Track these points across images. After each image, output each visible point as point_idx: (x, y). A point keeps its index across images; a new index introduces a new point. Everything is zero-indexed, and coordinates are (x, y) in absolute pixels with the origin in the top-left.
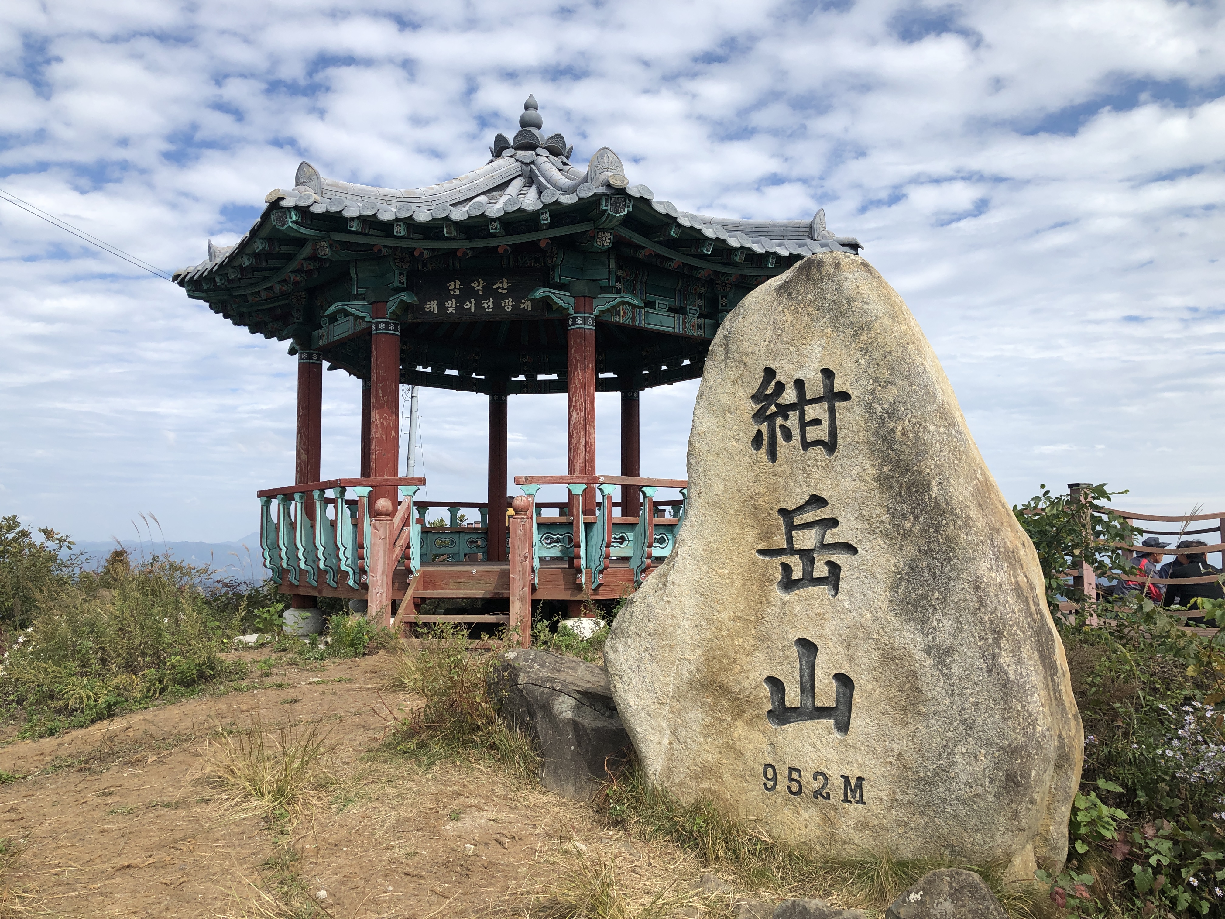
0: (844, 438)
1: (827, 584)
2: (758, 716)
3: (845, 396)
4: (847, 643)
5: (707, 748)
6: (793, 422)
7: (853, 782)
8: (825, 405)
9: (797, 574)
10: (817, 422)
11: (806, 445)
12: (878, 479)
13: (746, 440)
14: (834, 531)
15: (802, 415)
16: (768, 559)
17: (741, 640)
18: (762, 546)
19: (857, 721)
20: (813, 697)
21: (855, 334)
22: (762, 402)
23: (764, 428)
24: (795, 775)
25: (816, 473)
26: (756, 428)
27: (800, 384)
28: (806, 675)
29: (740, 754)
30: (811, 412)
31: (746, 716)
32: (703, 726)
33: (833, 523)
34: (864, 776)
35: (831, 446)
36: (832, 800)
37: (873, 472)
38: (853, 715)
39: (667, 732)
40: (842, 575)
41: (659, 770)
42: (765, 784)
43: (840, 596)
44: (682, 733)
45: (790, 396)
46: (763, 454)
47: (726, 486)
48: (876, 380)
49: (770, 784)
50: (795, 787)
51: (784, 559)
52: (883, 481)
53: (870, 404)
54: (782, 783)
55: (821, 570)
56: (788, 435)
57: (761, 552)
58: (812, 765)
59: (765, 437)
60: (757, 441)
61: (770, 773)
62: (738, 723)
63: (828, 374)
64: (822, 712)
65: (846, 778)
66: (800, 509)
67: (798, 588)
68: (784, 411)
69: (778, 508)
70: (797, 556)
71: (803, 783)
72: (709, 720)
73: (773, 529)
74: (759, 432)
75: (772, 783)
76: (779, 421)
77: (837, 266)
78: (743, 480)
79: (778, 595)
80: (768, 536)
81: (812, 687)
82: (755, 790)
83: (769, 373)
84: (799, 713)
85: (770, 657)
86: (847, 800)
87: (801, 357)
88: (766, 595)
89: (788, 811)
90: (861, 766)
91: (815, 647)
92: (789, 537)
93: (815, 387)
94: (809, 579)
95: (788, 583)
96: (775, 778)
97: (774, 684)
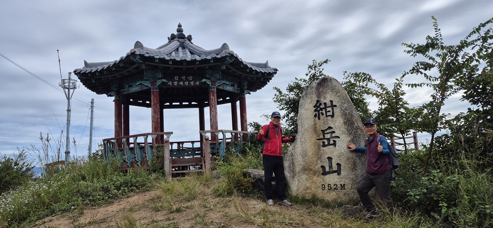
0: (336, 115)
1: (333, 145)
2: (320, 174)
3: (335, 106)
4: (339, 157)
5: (307, 183)
6: (324, 111)
7: (343, 185)
8: (331, 108)
9: (326, 143)
10: (329, 111)
11: (327, 116)
12: (344, 123)
13: (313, 116)
14: (334, 134)
15: (326, 110)
16: (319, 141)
17: (314, 159)
19: (342, 173)
20: (332, 169)
21: (337, 93)
22: (316, 107)
23: (317, 113)
24: (329, 186)
25: (330, 122)
26: (315, 113)
27: (325, 104)
28: (330, 164)
29: (316, 183)
30: (328, 109)
31: (317, 175)
32: (306, 178)
33: (334, 132)
34: (345, 184)
35: (332, 116)
36: (338, 190)
37: (342, 121)
38: (341, 171)
39: (297, 181)
40: (337, 143)
41: (295, 190)
42: (322, 189)
43: (336, 147)
44: (301, 181)
45: (323, 106)
46: (317, 118)
47: (308, 126)
48: (342, 103)
49: (324, 189)
50: (330, 188)
51: (323, 141)
53: (341, 108)
54: (327, 188)
55: (332, 142)
56: (323, 114)
57: (317, 139)
58: (333, 183)
59: (317, 115)
60: (315, 116)
61: (323, 186)
62: (315, 177)
63: (331, 101)
64: (334, 172)
65: (341, 185)
66: (326, 130)
67: (326, 146)
68: (321, 109)
69: (321, 130)
70: (326, 140)
71: (332, 187)
72: (308, 177)
73: (320, 134)
76: (321, 111)
77: (331, 79)
78: (312, 124)
79: (322, 148)
80: (319, 136)
81: (332, 167)
82: (320, 191)
83: (318, 101)
84: (329, 173)
85: (321, 162)
86: (341, 189)
87: (325, 98)
88: (319, 148)
89: (328, 194)
90: (344, 182)
91: (332, 158)
92: (324, 136)
93: (329, 104)
94: (329, 144)
95: (324, 146)
96: (325, 187)
97: (323, 167)
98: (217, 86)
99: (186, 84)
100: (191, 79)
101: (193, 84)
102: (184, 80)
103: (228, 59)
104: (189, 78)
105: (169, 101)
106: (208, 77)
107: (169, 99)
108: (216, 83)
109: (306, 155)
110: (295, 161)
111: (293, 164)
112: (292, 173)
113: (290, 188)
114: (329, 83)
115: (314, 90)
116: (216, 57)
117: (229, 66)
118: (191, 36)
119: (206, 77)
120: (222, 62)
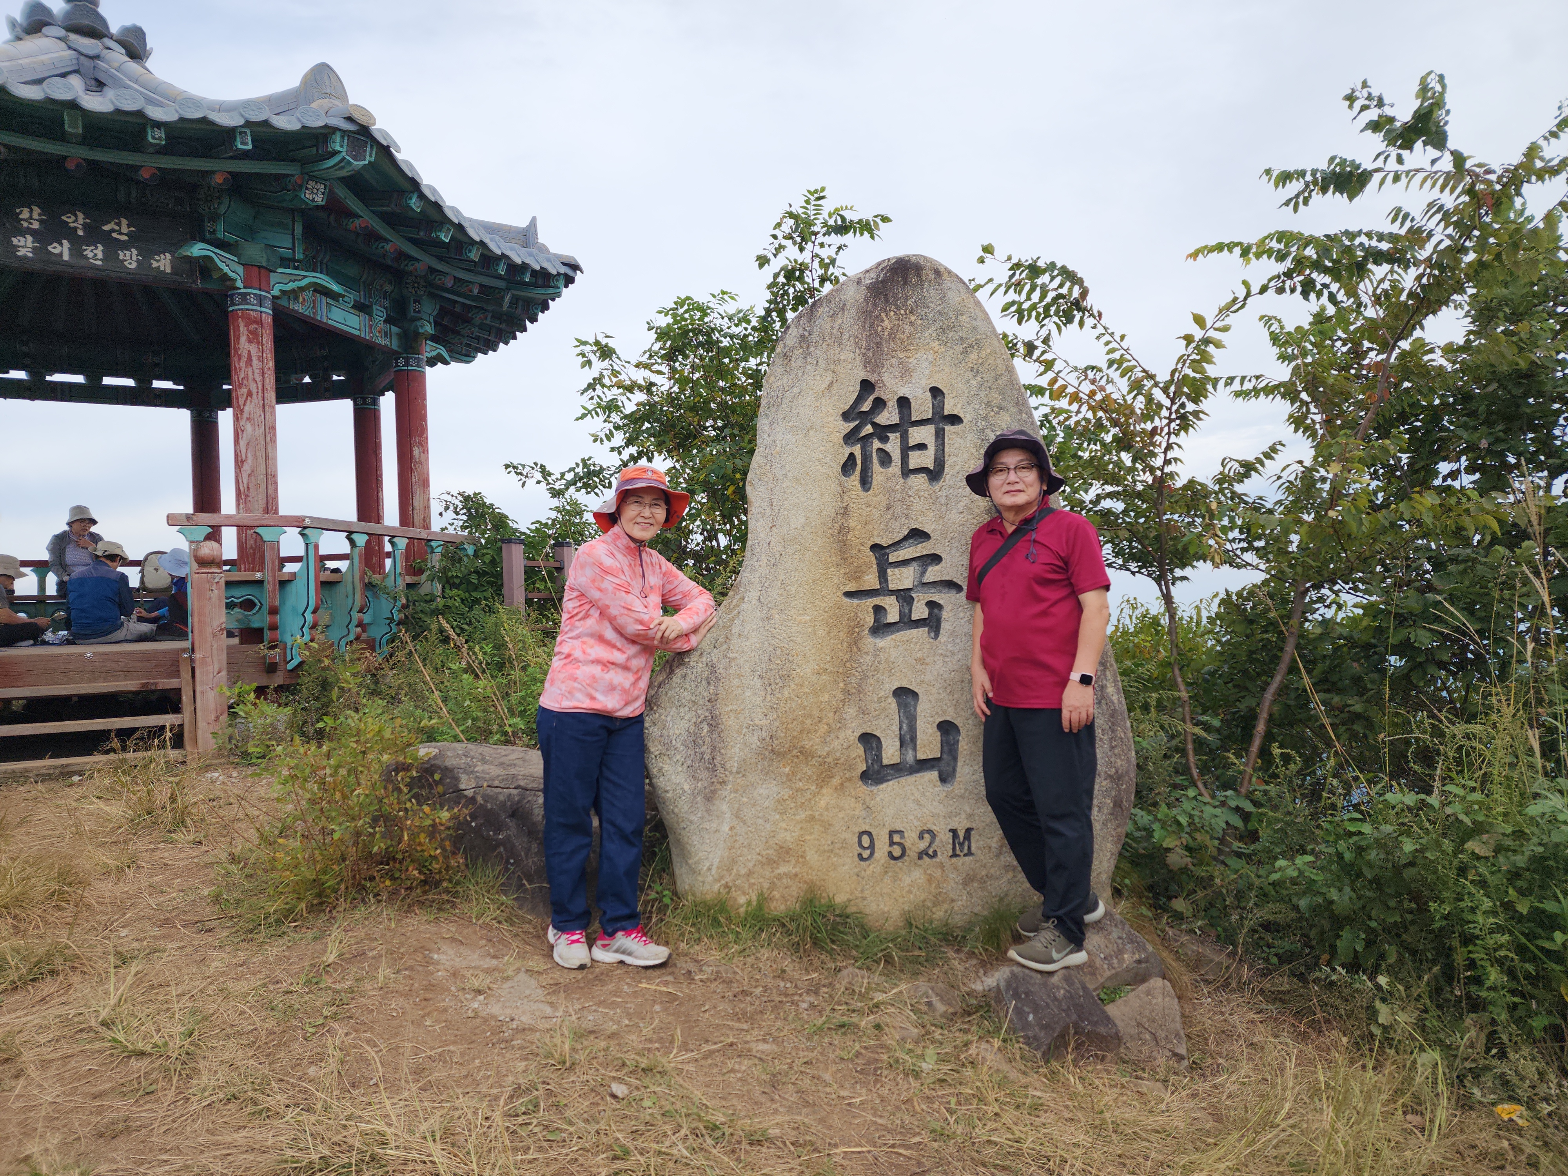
0: (952, 467)
1: (924, 626)
2: (850, 780)
3: (955, 419)
4: (950, 687)
5: (784, 825)
6: (893, 446)
7: (961, 834)
8: (931, 429)
9: (893, 616)
10: (922, 447)
11: (907, 472)
13: (834, 465)
14: (937, 568)
15: (904, 438)
16: (856, 602)
17: (827, 696)
18: (851, 587)
19: (960, 770)
20: (915, 749)
21: (965, 352)
22: (854, 420)
23: (857, 450)
24: (896, 838)
25: (918, 505)
26: (847, 451)
27: (904, 403)
28: (905, 727)
29: (827, 826)
30: (917, 435)
31: (836, 781)
32: (778, 801)
33: (935, 559)
34: (974, 825)
35: (935, 474)
36: (940, 858)
38: (960, 764)
39: (728, 815)
40: (945, 614)
41: (716, 864)
42: (860, 855)
43: (942, 638)
44: (749, 814)
45: (889, 416)
46: (854, 479)
47: (807, 518)
48: (988, 404)
49: (866, 854)
50: (897, 851)
51: (877, 601)
53: (983, 430)
54: (882, 850)
55: (920, 611)
56: (885, 459)
57: (849, 594)
58: (916, 823)
59: (859, 462)
60: (848, 466)
61: (866, 841)
62: (824, 791)
63: (936, 392)
64: (923, 765)
65: (954, 832)
66: (897, 545)
67: (893, 633)
68: (882, 432)
69: (871, 543)
70: (893, 598)
71: (908, 845)
72: (786, 793)
73: (864, 568)
74: (852, 455)
75: (868, 852)
76: (876, 444)
77: (937, 272)
78: (830, 511)
79: (870, 642)
80: (856, 575)
81: (913, 739)
82: (847, 864)
83: (867, 386)
84: (899, 770)
85: (863, 712)
86: (955, 855)
87: (906, 372)
88: (855, 642)
89: (887, 880)
90: (970, 816)
91: (915, 695)
92: (883, 576)
93: (922, 407)
94: (907, 622)
95: (880, 628)
96: (872, 846)
97: (869, 740)
98: (276, 292)
99: (90, 255)
100: (126, 238)
101: (134, 266)
102: (80, 233)
103: (338, 148)
104: (113, 231)
105: (28, 361)
106: (220, 235)
107: (25, 349)
108: (274, 277)
109: (786, 677)
110: (723, 708)
111: (714, 722)
112: (704, 774)
113: (685, 855)
114: (930, 293)
115: (849, 320)
116: (266, 123)
117: (342, 192)
118: (144, 34)
119: (214, 232)
120: (304, 162)
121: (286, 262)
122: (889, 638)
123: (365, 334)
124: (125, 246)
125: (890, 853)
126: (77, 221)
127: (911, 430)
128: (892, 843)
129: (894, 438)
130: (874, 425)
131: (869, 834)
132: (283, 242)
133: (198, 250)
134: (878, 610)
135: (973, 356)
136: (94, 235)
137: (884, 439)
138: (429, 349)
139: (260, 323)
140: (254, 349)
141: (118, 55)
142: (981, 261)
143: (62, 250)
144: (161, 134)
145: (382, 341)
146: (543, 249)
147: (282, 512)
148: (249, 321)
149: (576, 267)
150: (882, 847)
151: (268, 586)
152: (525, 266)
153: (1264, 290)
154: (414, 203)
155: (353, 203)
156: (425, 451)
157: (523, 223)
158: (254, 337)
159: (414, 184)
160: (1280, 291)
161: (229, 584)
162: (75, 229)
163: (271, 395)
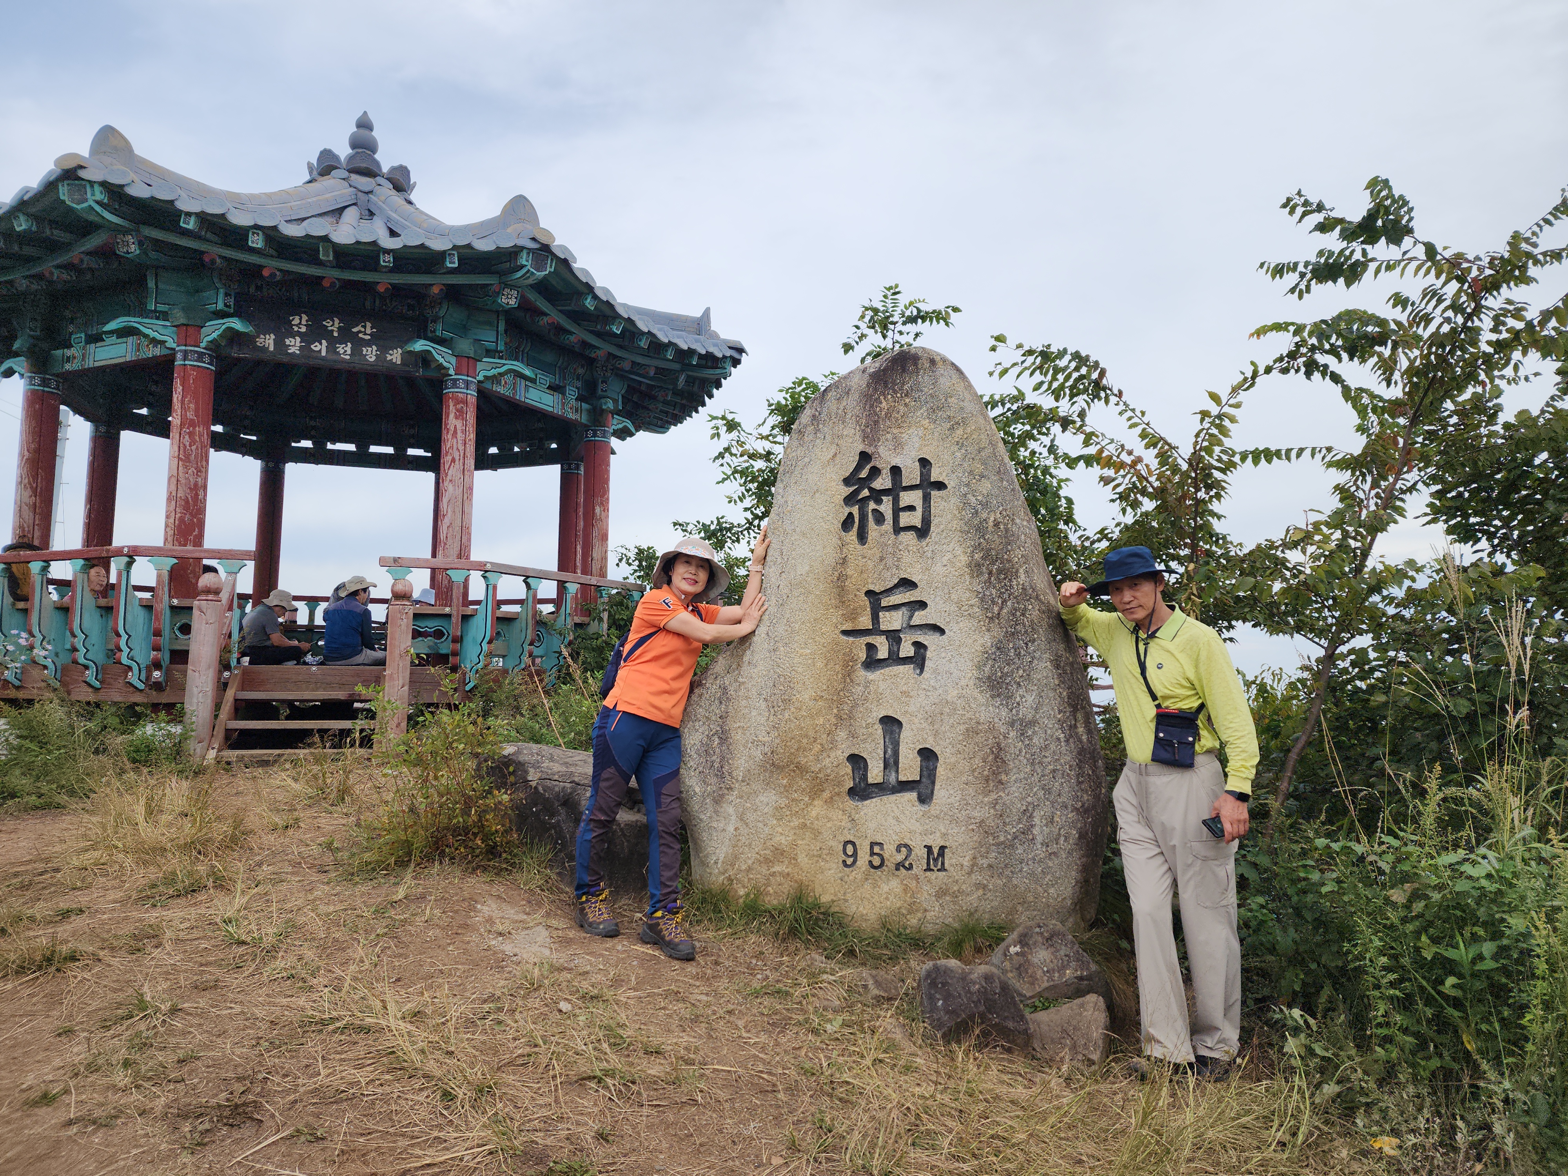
0: (938, 526)
1: (912, 663)
2: (838, 794)
3: (940, 486)
4: (931, 718)
5: (780, 830)
6: (886, 507)
7: (936, 851)
8: (919, 493)
9: (883, 653)
10: (911, 508)
11: (898, 529)
12: (969, 565)
13: (836, 522)
14: (922, 613)
15: (896, 501)
16: (851, 639)
17: (822, 720)
18: (848, 626)
19: (941, 793)
20: (897, 772)
21: (952, 428)
22: (853, 485)
23: (855, 510)
24: (877, 849)
25: (907, 558)
26: (847, 510)
27: (896, 471)
28: (889, 751)
29: (817, 833)
30: (906, 498)
31: (826, 795)
32: (776, 808)
33: (922, 605)
34: (947, 844)
35: (923, 532)
36: (915, 870)
37: (964, 559)
38: (937, 787)
39: (734, 818)
40: (929, 654)
41: (721, 859)
42: (844, 861)
43: (926, 674)
44: (750, 817)
45: (883, 482)
46: (852, 535)
47: (811, 566)
48: (971, 473)
49: (849, 861)
50: (876, 861)
51: (870, 639)
52: (975, 568)
53: (965, 495)
54: (862, 857)
55: (906, 650)
56: (880, 518)
57: (845, 633)
58: (895, 837)
59: (857, 520)
60: (847, 524)
61: (850, 850)
62: (816, 802)
63: (924, 463)
64: (904, 786)
65: (929, 848)
66: (889, 591)
67: (883, 668)
68: (877, 495)
69: (865, 589)
70: (884, 637)
71: (886, 856)
72: (783, 802)
73: (859, 611)
74: (850, 515)
75: (852, 859)
76: (872, 505)
77: (933, 362)
78: (831, 560)
79: (862, 674)
80: (853, 616)
81: (896, 763)
82: (832, 869)
83: (865, 457)
84: (882, 789)
85: (853, 735)
86: (929, 869)
87: (898, 445)
88: (848, 674)
89: (867, 886)
90: (944, 835)
91: (899, 724)
92: (875, 618)
93: (911, 475)
94: (895, 659)
95: (872, 663)
96: (855, 855)
97: (857, 761)
98: (480, 377)
99: (342, 351)
100: (369, 337)
101: (373, 358)
102: (336, 334)
103: (524, 263)
104: (360, 332)
105: (313, 433)
106: (438, 333)
107: (312, 423)
108: (480, 366)
109: (787, 701)
110: (732, 724)
111: (724, 737)
112: (714, 780)
113: (698, 849)
114: (924, 379)
115: (852, 403)
116: (469, 246)
117: (532, 296)
118: (409, 172)
119: (434, 331)
120: (501, 274)
121: (489, 353)
122: (878, 672)
123: (558, 411)
124: (368, 344)
125: (870, 862)
126: (334, 325)
127: (902, 494)
128: (872, 854)
129: (887, 500)
130: (871, 490)
131: (853, 843)
132: (488, 337)
133: (420, 345)
134: (871, 647)
135: (959, 432)
136: (346, 335)
137: (879, 502)
138: (617, 422)
139: (465, 402)
140: (459, 424)
141: (386, 190)
142: (993, 349)
143: (321, 348)
144: (389, 258)
145: (572, 416)
146: (715, 335)
147: (473, 558)
148: (458, 401)
149: (741, 351)
150: (864, 857)
151: (454, 619)
152: (691, 352)
153: (1268, 370)
154: (589, 303)
155: (542, 304)
156: (606, 509)
157: (698, 314)
158: (460, 415)
159: (589, 289)
160: (1285, 371)
161: (416, 616)
162: (332, 331)
163: (471, 462)
